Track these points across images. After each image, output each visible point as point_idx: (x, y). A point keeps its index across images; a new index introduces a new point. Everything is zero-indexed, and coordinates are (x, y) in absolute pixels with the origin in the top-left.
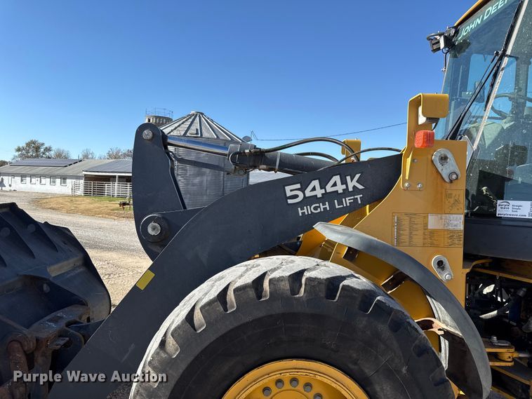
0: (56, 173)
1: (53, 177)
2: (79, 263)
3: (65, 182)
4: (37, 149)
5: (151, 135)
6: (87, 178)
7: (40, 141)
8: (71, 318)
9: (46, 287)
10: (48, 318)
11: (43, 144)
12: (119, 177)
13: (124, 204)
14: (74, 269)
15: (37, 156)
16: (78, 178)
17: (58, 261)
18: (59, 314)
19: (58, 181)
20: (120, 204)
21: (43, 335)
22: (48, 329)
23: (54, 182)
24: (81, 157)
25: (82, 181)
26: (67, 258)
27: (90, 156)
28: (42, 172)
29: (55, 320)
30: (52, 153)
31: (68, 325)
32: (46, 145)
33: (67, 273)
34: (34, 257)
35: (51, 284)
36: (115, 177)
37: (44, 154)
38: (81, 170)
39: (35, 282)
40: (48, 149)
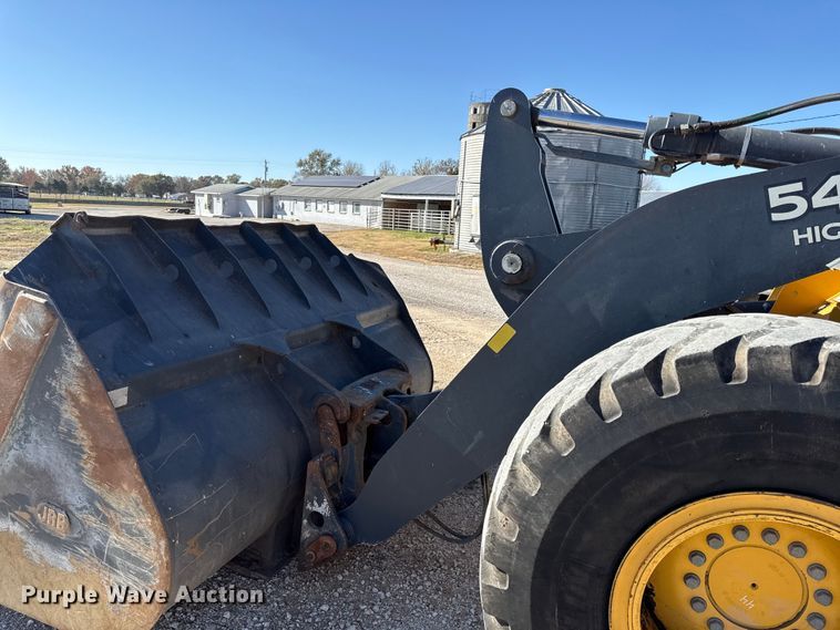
0: (348, 196)
1: (343, 202)
2: (394, 314)
3: (358, 210)
4: (323, 162)
5: (513, 108)
6: (388, 204)
7: (327, 151)
8: (391, 386)
9: (355, 342)
10: (361, 381)
11: (330, 155)
12: (431, 202)
13: (437, 242)
14: (387, 321)
15: (323, 173)
16: (375, 203)
17: (368, 308)
18: (374, 377)
19: (350, 207)
20: (431, 242)
21: (358, 403)
22: (363, 395)
23: (345, 210)
24: (378, 174)
25: (380, 209)
26: (379, 306)
27: (389, 172)
28: (329, 196)
29: (371, 385)
30: (341, 169)
31: (387, 393)
32: (334, 157)
33: (379, 326)
34: (340, 300)
35: (362, 337)
36: (423, 202)
37: (331, 169)
38: (379, 191)
39: (343, 332)
40: (336, 163)
